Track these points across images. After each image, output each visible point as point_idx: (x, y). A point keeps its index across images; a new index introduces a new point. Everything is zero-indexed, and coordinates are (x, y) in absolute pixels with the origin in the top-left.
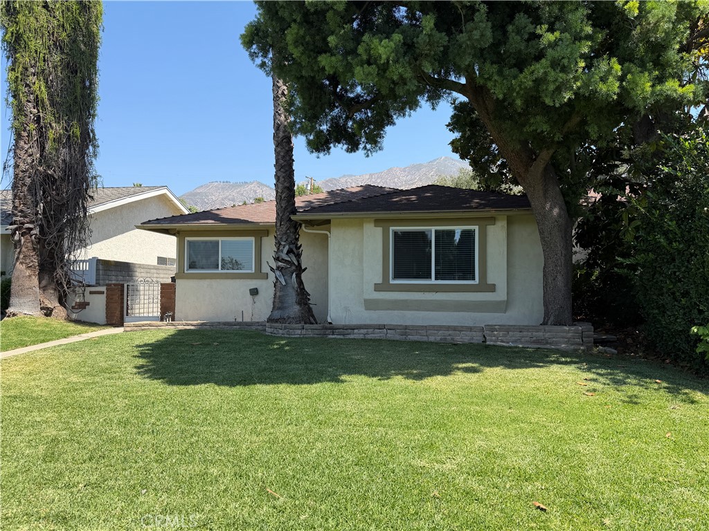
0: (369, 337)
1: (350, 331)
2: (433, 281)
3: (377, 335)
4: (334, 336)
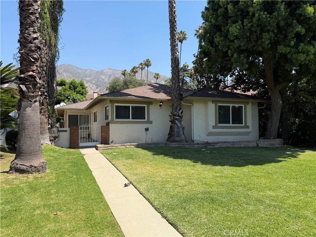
1: (215, 144)
2: (231, 125)
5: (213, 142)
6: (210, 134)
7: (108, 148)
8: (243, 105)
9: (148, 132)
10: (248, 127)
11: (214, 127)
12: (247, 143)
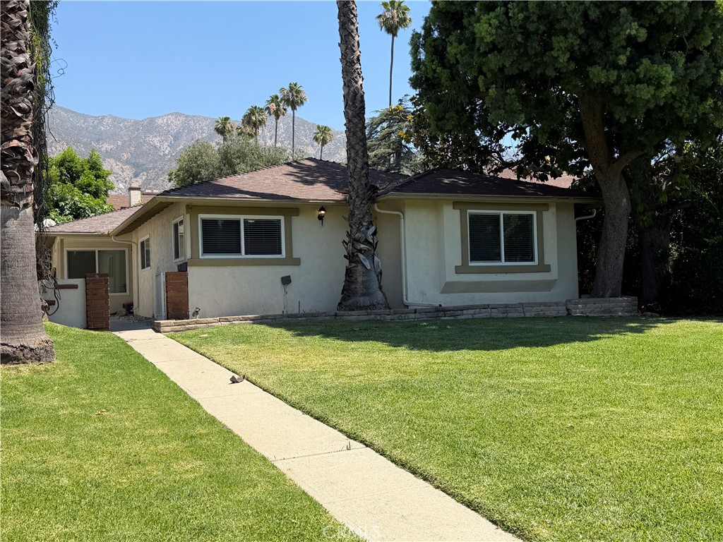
0: (476, 316)
1: (460, 312)
2: (503, 263)
3: (484, 314)
4: (446, 318)
5: (456, 307)
6: (449, 288)
7: (187, 326)
8: (534, 213)
9: (289, 287)
10: (547, 269)
11: (458, 270)
12: (542, 308)
